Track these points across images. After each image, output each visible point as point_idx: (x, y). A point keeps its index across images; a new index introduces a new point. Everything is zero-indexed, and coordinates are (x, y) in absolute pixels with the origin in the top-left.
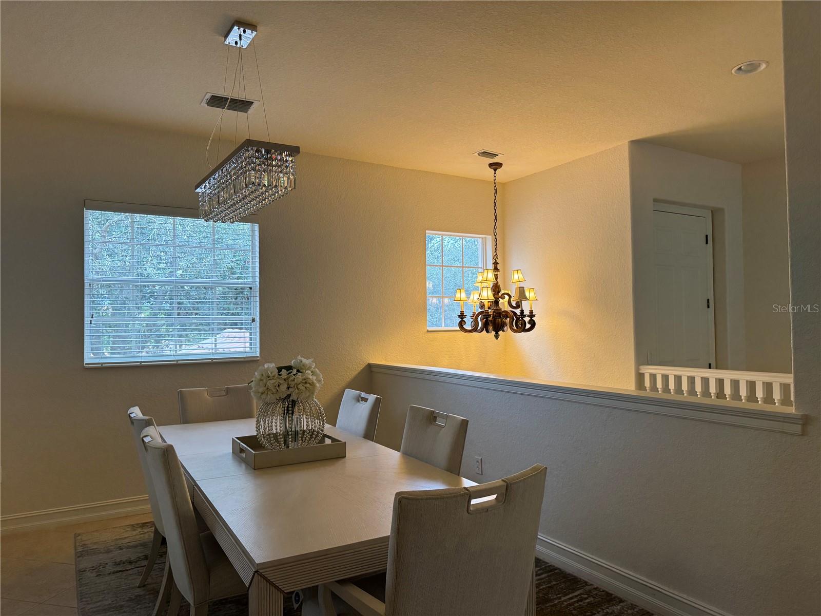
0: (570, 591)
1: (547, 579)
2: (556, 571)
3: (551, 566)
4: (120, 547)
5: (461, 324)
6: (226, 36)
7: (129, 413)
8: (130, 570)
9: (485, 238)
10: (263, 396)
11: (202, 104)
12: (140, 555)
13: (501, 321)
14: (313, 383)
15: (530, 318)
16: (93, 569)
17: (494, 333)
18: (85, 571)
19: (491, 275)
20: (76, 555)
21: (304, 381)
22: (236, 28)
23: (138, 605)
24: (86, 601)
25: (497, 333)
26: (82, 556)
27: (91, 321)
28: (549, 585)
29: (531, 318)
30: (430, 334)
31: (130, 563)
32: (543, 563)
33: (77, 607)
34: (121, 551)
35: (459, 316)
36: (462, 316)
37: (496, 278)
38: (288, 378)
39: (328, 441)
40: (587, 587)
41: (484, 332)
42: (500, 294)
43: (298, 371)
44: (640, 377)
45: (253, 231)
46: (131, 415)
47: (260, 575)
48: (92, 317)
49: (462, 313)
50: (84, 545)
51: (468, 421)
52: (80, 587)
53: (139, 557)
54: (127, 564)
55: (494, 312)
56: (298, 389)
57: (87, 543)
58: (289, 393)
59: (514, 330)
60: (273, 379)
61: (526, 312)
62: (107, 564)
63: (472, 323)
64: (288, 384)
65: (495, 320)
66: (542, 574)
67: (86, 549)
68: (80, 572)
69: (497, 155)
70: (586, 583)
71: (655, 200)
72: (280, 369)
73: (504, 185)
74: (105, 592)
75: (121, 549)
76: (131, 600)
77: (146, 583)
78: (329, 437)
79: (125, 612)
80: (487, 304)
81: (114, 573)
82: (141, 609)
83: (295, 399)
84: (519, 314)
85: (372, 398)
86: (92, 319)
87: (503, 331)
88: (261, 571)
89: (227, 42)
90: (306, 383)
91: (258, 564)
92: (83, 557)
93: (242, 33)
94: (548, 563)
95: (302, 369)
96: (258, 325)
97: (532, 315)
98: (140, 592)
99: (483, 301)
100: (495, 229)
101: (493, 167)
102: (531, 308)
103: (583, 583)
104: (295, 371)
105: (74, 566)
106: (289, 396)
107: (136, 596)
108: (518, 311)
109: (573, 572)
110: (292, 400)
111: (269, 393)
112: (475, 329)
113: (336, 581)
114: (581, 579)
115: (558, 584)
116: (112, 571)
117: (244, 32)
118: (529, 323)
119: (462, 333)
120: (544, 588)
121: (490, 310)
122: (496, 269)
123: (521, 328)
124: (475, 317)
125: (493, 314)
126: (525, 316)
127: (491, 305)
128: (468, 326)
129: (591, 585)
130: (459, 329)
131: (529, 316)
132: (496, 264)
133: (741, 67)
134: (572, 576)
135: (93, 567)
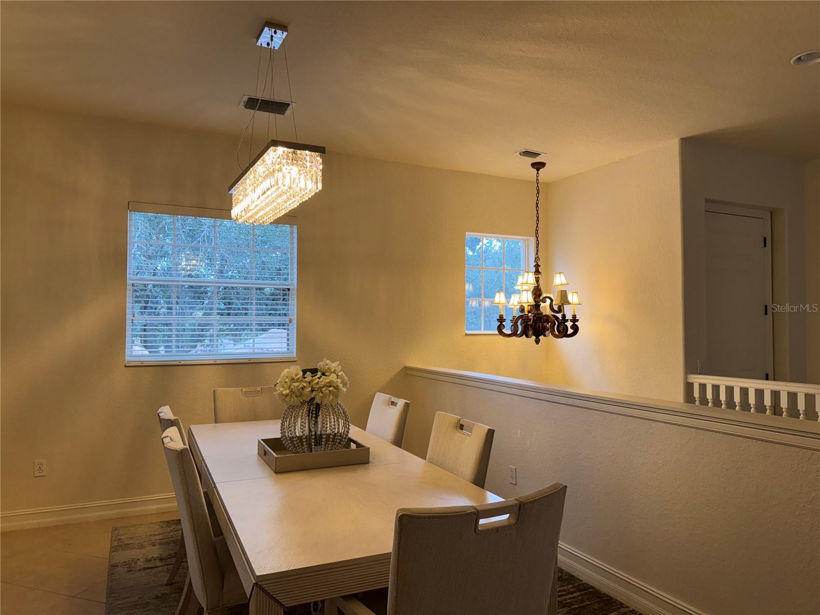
0: (603, 612)
1: (580, 597)
2: (590, 590)
3: (585, 584)
4: (153, 543)
5: (500, 329)
6: (258, 38)
7: (158, 412)
8: (160, 567)
9: (528, 239)
10: (287, 399)
11: (240, 107)
12: (171, 552)
13: (542, 326)
14: (337, 386)
15: (572, 323)
16: (125, 564)
17: (534, 338)
18: (117, 566)
19: (531, 278)
20: (111, 549)
21: (329, 385)
22: (266, 29)
23: (163, 603)
24: (115, 597)
25: (537, 337)
26: (116, 550)
27: (132, 320)
28: (582, 605)
29: (574, 323)
30: (468, 337)
31: (161, 559)
32: (577, 581)
33: (105, 602)
34: (154, 547)
35: (498, 319)
36: (501, 320)
37: (537, 281)
38: (312, 381)
39: (353, 446)
40: (622, 609)
41: (524, 336)
42: (541, 298)
43: (323, 374)
44: (689, 387)
45: (292, 233)
46: (160, 415)
47: (259, 588)
48: (134, 317)
49: (501, 316)
50: (120, 539)
51: (494, 431)
52: (111, 582)
53: (170, 555)
54: (157, 560)
55: (534, 316)
56: (322, 392)
57: (122, 537)
58: (313, 396)
59: (555, 335)
60: (297, 382)
61: (569, 317)
62: (139, 560)
63: (512, 327)
64: (312, 387)
65: (535, 325)
66: (574, 592)
67: (121, 544)
68: (113, 566)
69: (540, 154)
70: (622, 605)
71: (707, 201)
72: (304, 372)
73: (547, 185)
74: (134, 588)
75: (154, 545)
76: (157, 597)
77: (174, 581)
78: (355, 442)
79: (150, 610)
80: (526, 309)
81: (145, 569)
82: (165, 607)
83: (319, 402)
84: (561, 318)
85: (401, 402)
86: (133, 318)
87: (545, 336)
88: (260, 583)
89: (259, 44)
90: (330, 386)
91: (257, 576)
92: (117, 552)
93: (273, 34)
94: (582, 581)
95: (327, 372)
96: (295, 326)
97: (574, 320)
98: (166, 590)
99: (523, 304)
100: (537, 230)
101: (536, 167)
102: (574, 312)
103: (619, 604)
104: (319, 374)
105: (108, 560)
106: (313, 399)
107: (163, 594)
108: (560, 316)
109: (609, 592)
110: (316, 403)
111: (293, 395)
112: (514, 334)
113: (342, 597)
114: (616, 600)
115: (591, 604)
116: (142, 567)
117: (275, 32)
118: (572, 327)
119: (501, 337)
120: (576, 608)
121: (530, 314)
122: (537, 272)
123: (563, 333)
124: (515, 321)
125: (533, 318)
126: (567, 321)
127: (531, 309)
128: (507, 331)
129: (627, 607)
130: (498, 333)
131: (571, 321)
132: (537, 266)
133: (800, 58)
134: (608, 596)
135: (125, 562)
